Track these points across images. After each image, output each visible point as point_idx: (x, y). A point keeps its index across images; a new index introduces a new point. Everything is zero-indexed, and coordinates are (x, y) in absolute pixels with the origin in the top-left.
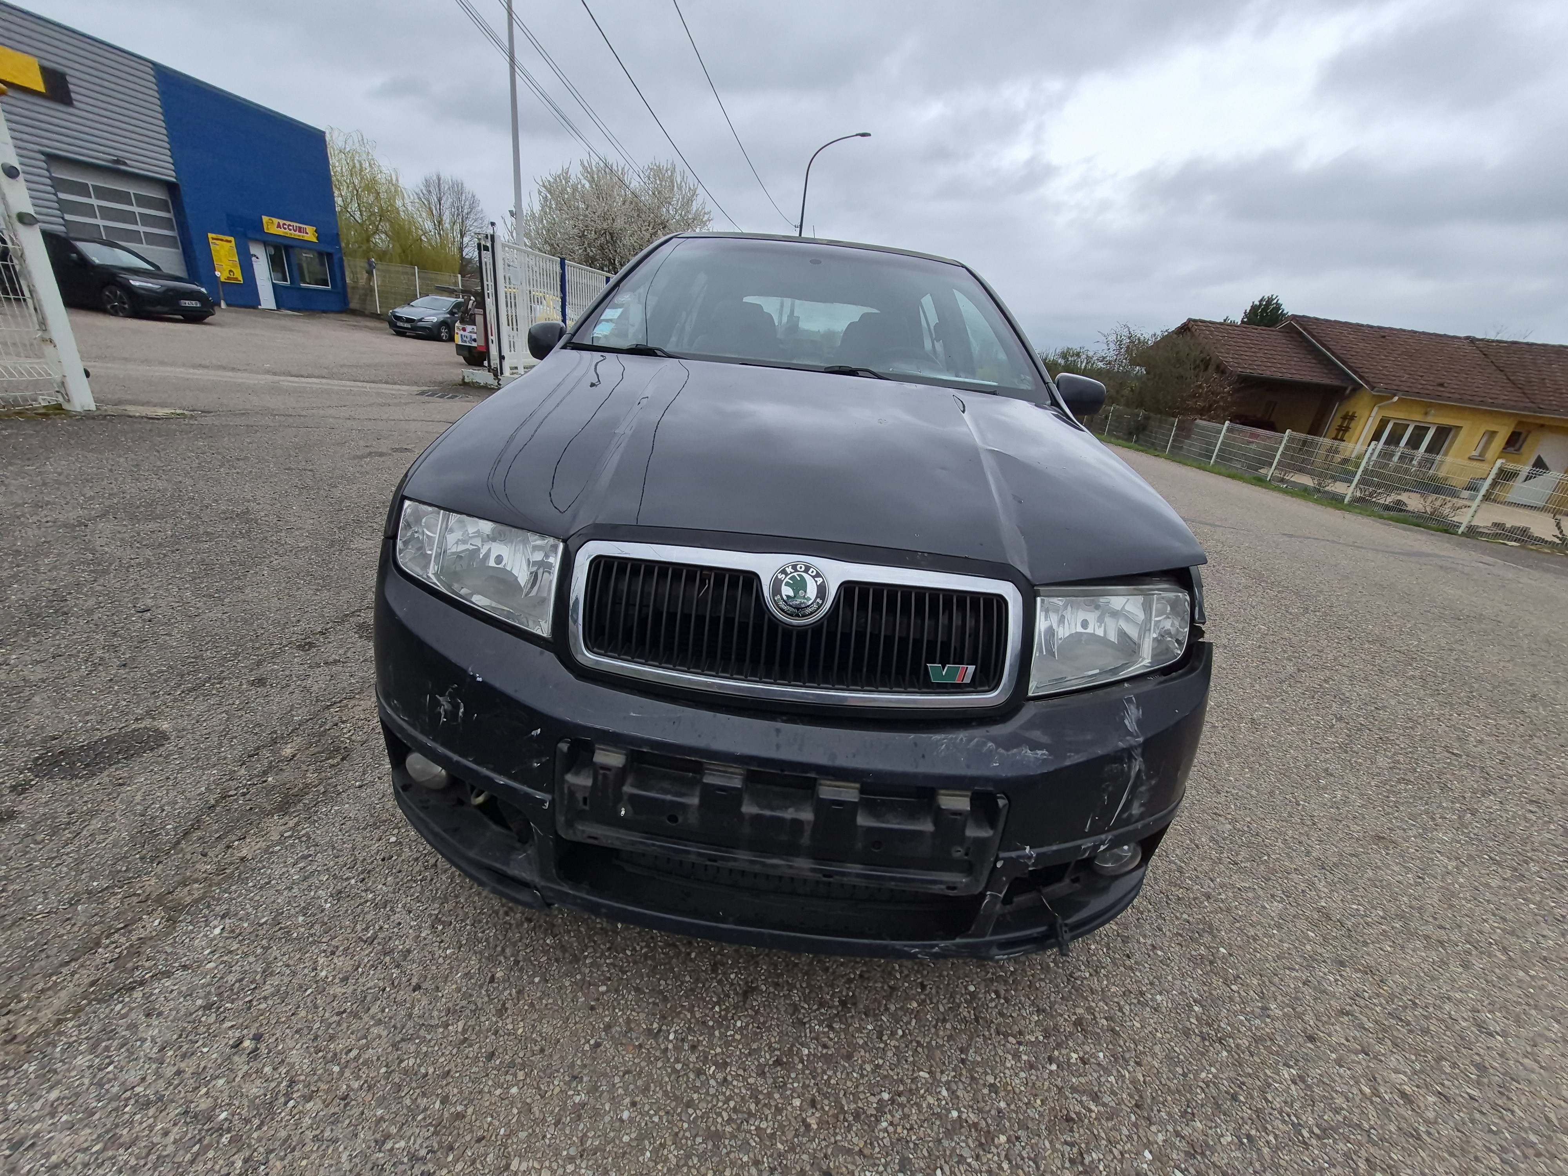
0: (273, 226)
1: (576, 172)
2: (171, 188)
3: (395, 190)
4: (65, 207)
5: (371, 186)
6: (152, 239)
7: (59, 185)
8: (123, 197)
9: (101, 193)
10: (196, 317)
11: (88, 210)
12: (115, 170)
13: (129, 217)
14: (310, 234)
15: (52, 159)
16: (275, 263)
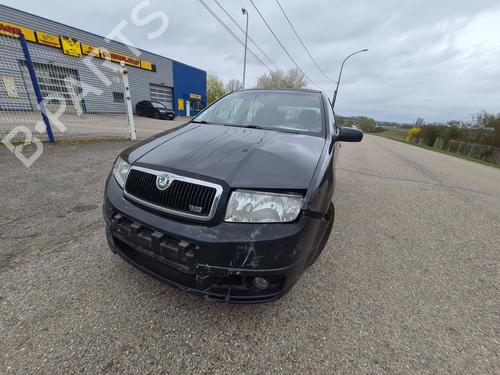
0: (192, 96)
1: (268, 75)
2: (172, 89)
3: (221, 84)
4: (152, 95)
5: (216, 84)
6: (168, 101)
7: (151, 90)
8: (162, 92)
9: (159, 91)
10: (171, 119)
11: (155, 95)
12: (162, 86)
13: (163, 96)
14: (200, 97)
15: (151, 84)
16: (191, 105)
